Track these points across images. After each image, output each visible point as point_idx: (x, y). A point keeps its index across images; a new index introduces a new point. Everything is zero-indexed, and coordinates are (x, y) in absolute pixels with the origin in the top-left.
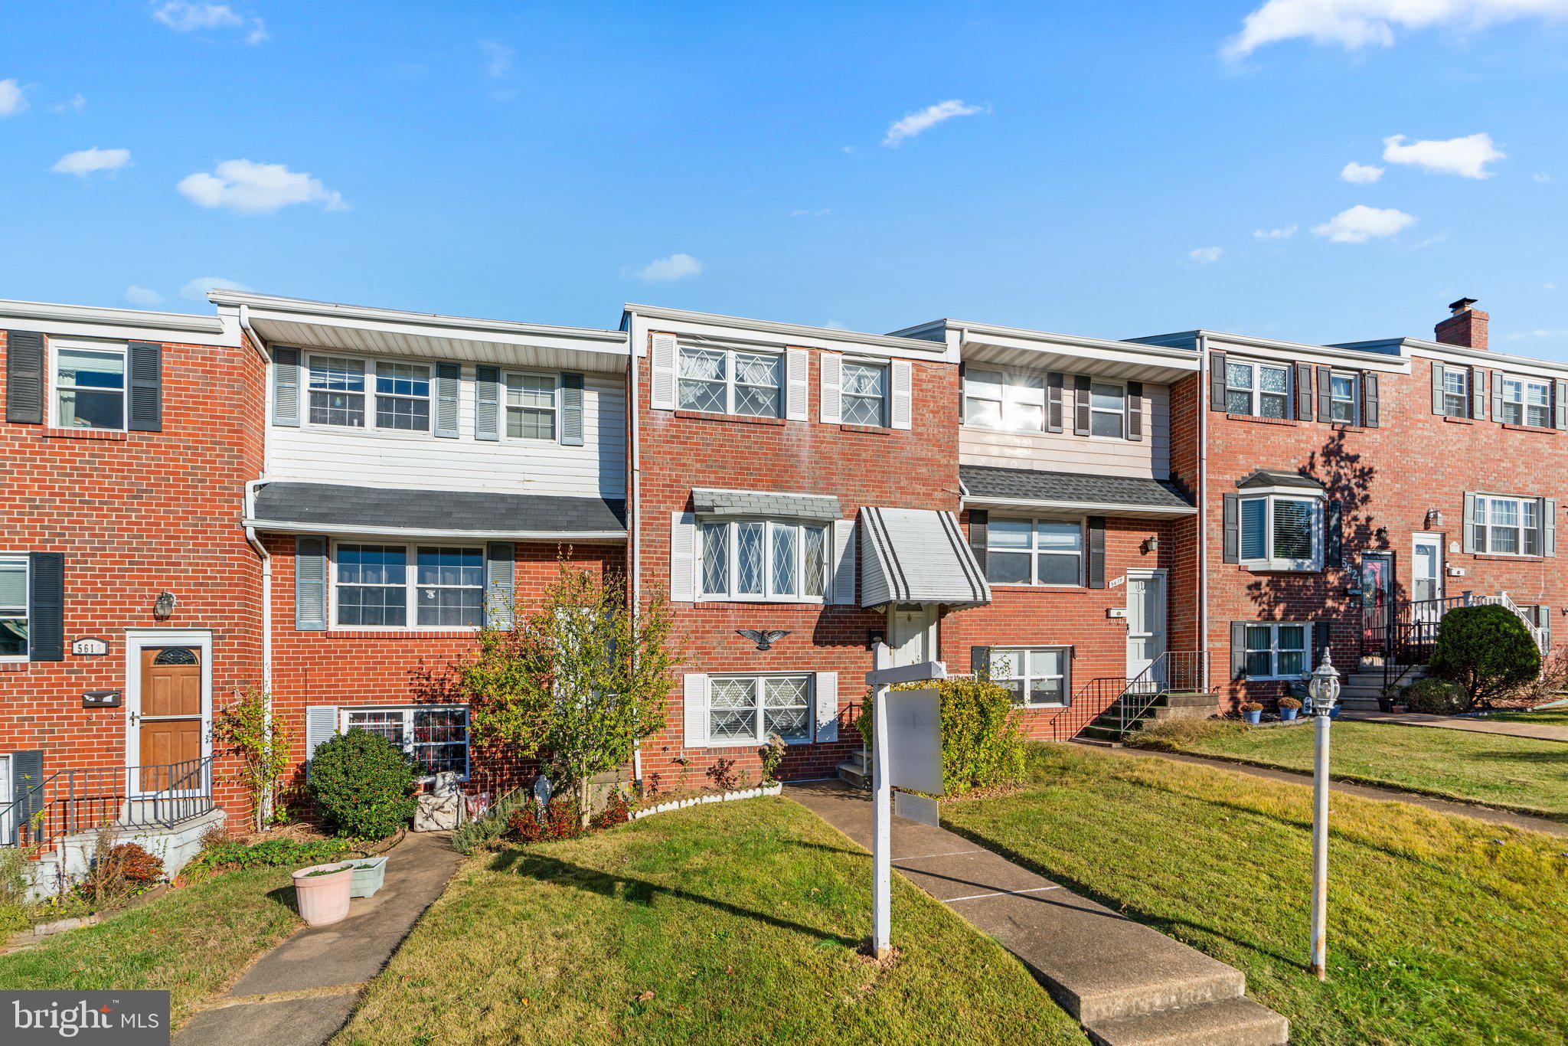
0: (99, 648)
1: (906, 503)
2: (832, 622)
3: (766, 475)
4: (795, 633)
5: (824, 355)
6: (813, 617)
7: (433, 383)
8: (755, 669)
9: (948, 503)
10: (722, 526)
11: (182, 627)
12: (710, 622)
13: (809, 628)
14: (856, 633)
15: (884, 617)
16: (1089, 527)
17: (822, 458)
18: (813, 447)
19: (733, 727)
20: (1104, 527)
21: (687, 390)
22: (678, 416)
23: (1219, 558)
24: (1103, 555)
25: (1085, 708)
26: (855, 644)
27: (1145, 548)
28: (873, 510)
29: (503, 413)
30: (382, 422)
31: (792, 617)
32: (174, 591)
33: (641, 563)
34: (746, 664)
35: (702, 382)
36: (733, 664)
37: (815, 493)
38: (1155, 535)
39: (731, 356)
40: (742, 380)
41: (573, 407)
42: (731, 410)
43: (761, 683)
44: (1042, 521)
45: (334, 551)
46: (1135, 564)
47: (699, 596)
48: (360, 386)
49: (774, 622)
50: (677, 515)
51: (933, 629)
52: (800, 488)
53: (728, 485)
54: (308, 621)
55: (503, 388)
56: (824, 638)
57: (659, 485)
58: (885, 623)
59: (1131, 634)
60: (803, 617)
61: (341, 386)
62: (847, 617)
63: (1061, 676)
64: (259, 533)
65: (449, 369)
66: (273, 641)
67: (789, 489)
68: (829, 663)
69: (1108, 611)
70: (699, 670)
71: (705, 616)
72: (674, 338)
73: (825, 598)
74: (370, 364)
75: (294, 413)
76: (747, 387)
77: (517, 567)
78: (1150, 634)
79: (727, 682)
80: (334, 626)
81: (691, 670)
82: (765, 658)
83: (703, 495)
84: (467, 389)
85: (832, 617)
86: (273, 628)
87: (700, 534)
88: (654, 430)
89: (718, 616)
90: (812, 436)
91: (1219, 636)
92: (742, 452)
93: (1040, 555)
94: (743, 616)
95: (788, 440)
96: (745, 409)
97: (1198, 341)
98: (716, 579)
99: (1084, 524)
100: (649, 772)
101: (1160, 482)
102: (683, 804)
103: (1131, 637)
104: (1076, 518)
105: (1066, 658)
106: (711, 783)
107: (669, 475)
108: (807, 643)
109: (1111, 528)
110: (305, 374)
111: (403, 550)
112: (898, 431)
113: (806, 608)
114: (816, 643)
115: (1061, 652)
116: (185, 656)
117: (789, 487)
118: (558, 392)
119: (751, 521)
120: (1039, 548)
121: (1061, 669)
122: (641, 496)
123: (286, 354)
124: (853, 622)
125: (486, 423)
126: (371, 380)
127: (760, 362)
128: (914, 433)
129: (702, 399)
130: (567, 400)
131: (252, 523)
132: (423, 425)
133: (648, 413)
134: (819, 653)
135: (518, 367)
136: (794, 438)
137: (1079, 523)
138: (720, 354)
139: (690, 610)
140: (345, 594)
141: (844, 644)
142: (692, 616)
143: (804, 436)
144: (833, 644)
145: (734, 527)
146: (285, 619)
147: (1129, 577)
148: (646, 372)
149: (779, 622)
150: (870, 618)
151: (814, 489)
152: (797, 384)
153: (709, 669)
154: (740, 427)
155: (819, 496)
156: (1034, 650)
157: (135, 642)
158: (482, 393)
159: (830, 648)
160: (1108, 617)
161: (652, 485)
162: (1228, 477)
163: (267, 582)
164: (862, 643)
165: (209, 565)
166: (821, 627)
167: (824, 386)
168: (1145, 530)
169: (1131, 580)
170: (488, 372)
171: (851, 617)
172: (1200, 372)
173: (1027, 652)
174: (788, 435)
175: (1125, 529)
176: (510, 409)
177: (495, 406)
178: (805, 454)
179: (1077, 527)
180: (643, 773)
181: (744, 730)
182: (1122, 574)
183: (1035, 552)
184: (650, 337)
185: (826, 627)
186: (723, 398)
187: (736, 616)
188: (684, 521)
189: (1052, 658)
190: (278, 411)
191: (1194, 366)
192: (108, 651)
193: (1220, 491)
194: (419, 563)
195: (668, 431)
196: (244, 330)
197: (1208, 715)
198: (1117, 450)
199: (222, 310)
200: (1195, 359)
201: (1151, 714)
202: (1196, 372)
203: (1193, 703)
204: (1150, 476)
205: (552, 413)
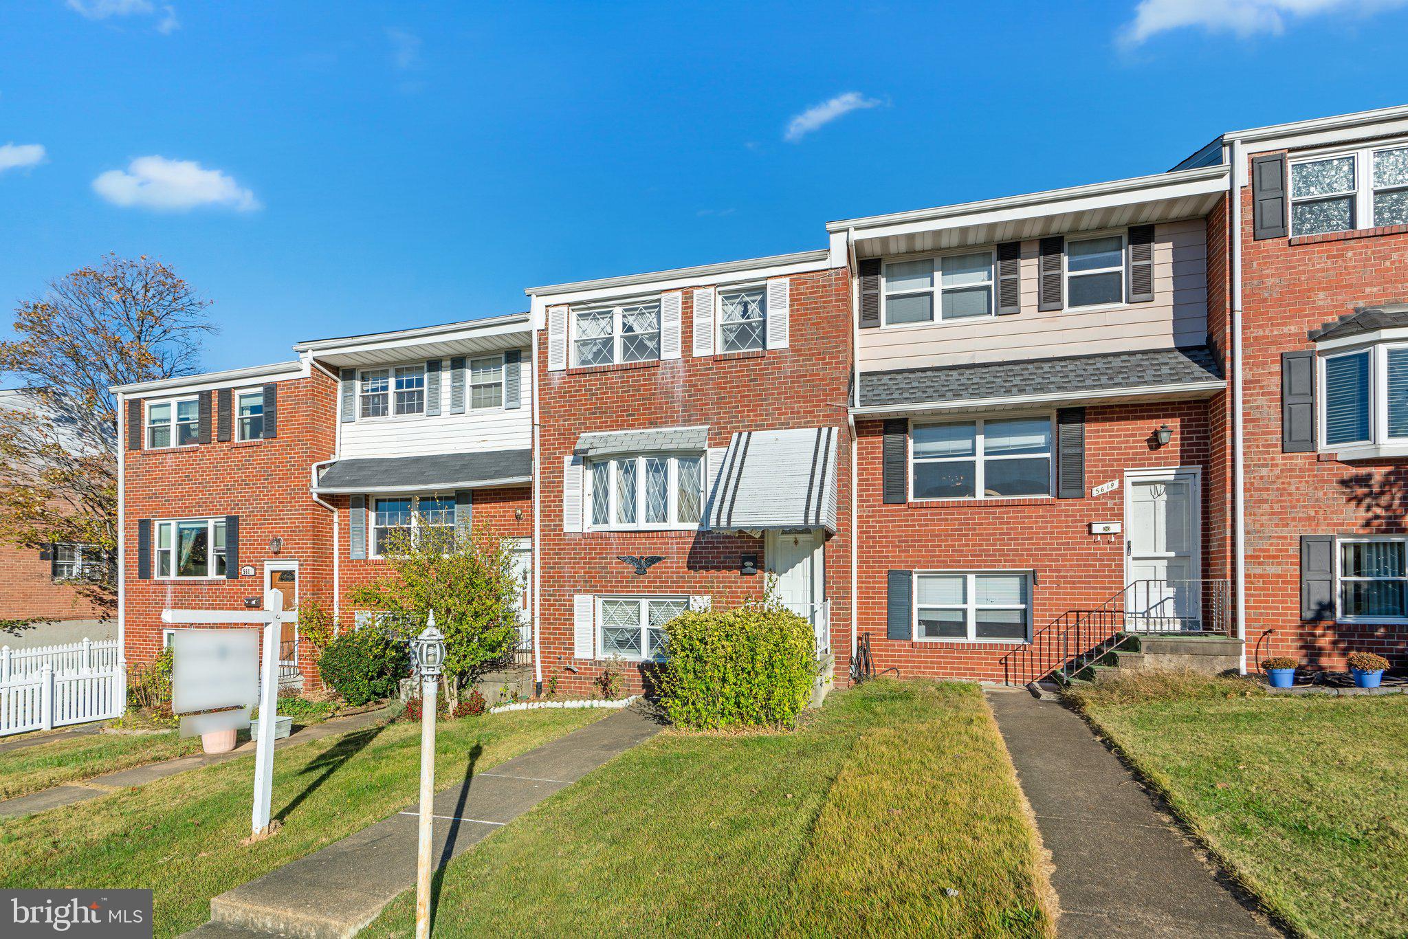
0: (251, 571)
1: (783, 424)
2: (705, 548)
3: (643, 414)
4: (669, 558)
5: (696, 292)
6: (686, 543)
7: (426, 376)
8: (634, 592)
9: (835, 416)
10: (605, 464)
11: (285, 559)
12: (596, 549)
13: (684, 553)
14: (730, 558)
15: (761, 542)
16: (1059, 422)
17: (693, 387)
18: (687, 381)
19: (621, 644)
20: (1082, 421)
21: (584, 349)
22: (571, 373)
23: (1275, 446)
24: (1081, 455)
25: (1054, 647)
26: (729, 569)
27: (1155, 442)
28: (745, 435)
29: (468, 392)
30: (400, 410)
31: (667, 543)
32: (282, 536)
33: (541, 502)
34: (626, 587)
35: (595, 340)
36: (615, 587)
37: (690, 425)
38: (1175, 424)
39: (618, 311)
40: (630, 329)
41: (513, 378)
42: (618, 359)
43: (644, 603)
44: (987, 422)
45: (372, 503)
46: (1139, 463)
47: (589, 526)
48: (385, 388)
49: (650, 548)
50: (568, 459)
51: (818, 553)
52: (674, 423)
53: (610, 428)
54: (357, 553)
55: (468, 372)
56: (698, 563)
57: (555, 435)
58: (763, 547)
59: (1134, 553)
60: (677, 543)
61: (376, 390)
62: (720, 543)
63: (1023, 606)
64: (321, 496)
65: (434, 365)
66: (340, 566)
67: (664, 423)
68: (703, 587)
69: (1090, 526)
70: (587, 592)
71: (591, 544)
72: (565, 308)
73: (701, 525)
74: (392, 371)
75: (351, 413)
76: (637, 336)
77: (474, 508)
78: (1172, 554)
79: (617, 602)
80: (372, 556)
81: (579, 591)
82: (642, 582)
83: (586, 439)
84: (446, 376)
85: (706, 543)
86: (340, 558)
87: (590, 474)
88: (551, 389)
89: (602, 544)
90: (686, 372)
91: (1274, 557)
92: (623, 397)
93: (987, 463)
94: (623, 544)
95: (663, 379)
96: (632, 356)
97: (1226, 150)
98: (601, 513)
99: (1054, 419)
100: (547, 676)
101: (1183, 350)
102: (530, 706)
103: (1134, 559)
104: (1045, 412)
105: (1028, 581)
106: (598, 690)
107: (564, 425)
108: (682, 567)
109: (1096, 420)
110: (358, 384)
111: (409, 500)
112: (773, 352)
113: (679, 534)
114: (691, 567)
115: (1024, 576)
116: (287, 576)
117: (666, 422)
118: (504, 368)
119: (626, 459)
120: (986, 454)
121: (1024, 599)
122: (541, 445)
123: (347, 373)
124: (727, 548)
125: (457, 401)
126: (392, 382)
127: (644, 311)
128: (794, 348)
129: (597, 354)
130: (509, 374)
131: (315, 490)
132: (421, 410)
133: (546, 375)
134: (694, 577)
135: (475, 354)
136: (668, 376)
137: (1048, 418)
138: (610, 311)
139: (580, 540)
140: (382, 533)
141: (718, 568)
142: (581, 544)
143: (679, 372)
144: (706, 569)
145: (613, 464)
146: (345, 551)
147: (1128, 482)
148: (543, 343)
149: (654, 548)
150: (746, 542)
151: (687, 421)
152: (671, 325)
153: (595, 591)
154: (620, 374)
155: (689, 428)
156: (980, 575)
157: (269, 566)
158: (454, 379)
159: (704, 573)
160: (1090, 533)
161: (550, 435)
162: (1294, 329)
163: (336, 527)
164: (737, 568)
165: (297, 519)
166: (695, 553)
167: (696, 321)
168: (1158, 417)
169: (1134, 484)
170: (458, 362)
171: (725, 542)
172: (1231, 191)
173: (971, 578)
174: (663, 374)
175: (1120, 419)
176: (474, 387)
177: (463, 386)
178: (679, 392)
179: (1045, 423)
180: (543, 676)
181: (632, 647)
182: (1115, 478)
183: (980, 460)
184: (547, 311)
185: (700, 553)
186: (611, 351)
187: (617, 544)
188: (574, 463)
189: (1015, 583)
190: (344, 413)
191: (1222, 185)
192: (255, 573)
193: (1274, 350)
194: (420, 509)
195: (561, 388)
196: (312, 365)
197: (1220, 669)
198: (1110, 319)
199: (302, 355)
200: (1221, 176)
201: (1112, 660)
202: (1224, 193)
203: (1191, 652)
204: (1170, 344)
205: (499, 385)
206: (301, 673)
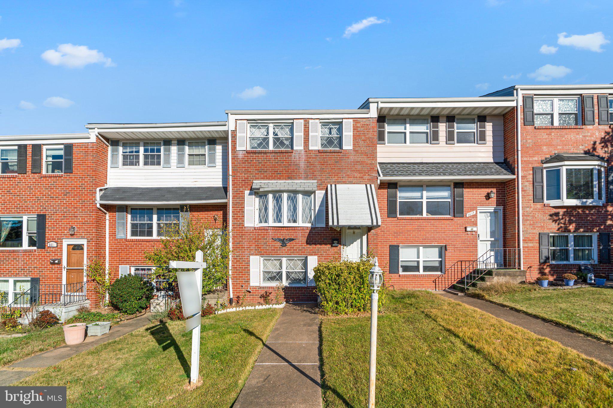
0: (55, 245)
1: (350, 182)
2: (314, 235)
3: (285, 174)
4: (298, 239)
5: (310, 121)
6: (306, 232)
7: (162, 148)
8: (280, 254)
9: (372, 180)
10: (266, 196)
11: (78, 238)
12: (261, 235)
13: (304, 237)
14: (326, 239)
15: (340, 233)
16: (454, 188)
17: (309, 163)
18: (306, 160)
19: (272, 279)
20: (463, 187)
21: (253, 142)
22: (248, 152)
23: (531, 200)
24: (463, 201)
25: (453, 275)
26: (326, 244)
27: (488, 197)
28: (333, 186)
29: (187, 157)
30: (146, 164)
31: (297, 233)
32: (76, 226)
33: (233, 212)
34: (276, 252)
35: (259, 138)
36: (271, 252)
37: (307, 180)
38: (494, 190)
39: (271, 126)
40: (277, 135)
41: (212, 152)
42: (271, 147)
43: (284, 260)
44: (427, 186)
45: (129, 210)
46: (482, 205)
47: (257, 224)
48: (138, 152)
49: (288, 235)
50: (247, 192)
51: (365, 238)
52: (300, 178)
53: (268, 179)
54: (120, 235)
55: (187, 148)
56: (311, 241)
57: (240, 181)
58: (340, 235)
59: (481, 239)
60: (301, 233)
61: (132, 152)
62: (322, 232)
63: (440, 259)
64: (101, 205)
65: (168, 142)
66: (109, 242)
67: (295, 178)
68: (314, 252)
69: (466, 228)
70: (256, 255)
71: (259, 232)
72: (246, 121)
73: (312, 224)
74: (142, 143)
75: (117, 163)
76: (279, 138)
77: (191, 214)
78: (493, 239)
79: (270, 259)
80: (129, 237)
81: (252, 254)
82: (284, 250)
83: (257, 184)
84: (174, 149)
85: (315, 232)
86: (109, 238)
87: (257, 200)
88: (238, 159)
89: (264, 232)
90: (305, 156)
91: (531, 240)
92: (275, 165)
93: (427, 202)
94: (275, 232)
95: (294, 158)
96: (278, 147)
97: (515, 92)
98: (264, 218)
99: (452, 186)
100: (236, 295)
101: (497, 163)
103: (481, 241)
104: (449, 183)
105: (442, 251)
106: (262, 301)
107: (244, 176)
108: (303, 243)
109: (468, 188)
110: (121, 149)
111: (152, 209)
112: (346, 150)
113: (303, 228)
114: (307, 243)
115: (441, 248)
116: (79, 247)
117: (296, 178)
118: (207, 147)
119: (277, 194)
120: (427, 199)
121: (440, 256)
122: (232, 185)
123: (115, 143)
124: (325, 235)
125: (180, 160)
126: (142, 149)
127: (284, 127)
128: (354, 150)
129: (259, 145)
130: (210, 150)
131: (98, 202)
132: (159, 164)
133: (235, 152)
134: (309, 248)
135: (191, 139)
136: (297, 157)
137: (449, 186)
138: (267, 125)
139: (253, 230)
140: (134, 226)
141: (321, 244)
142: (253, 232)
143: (302, 156)
144: (315, 244)
145: (270, 196)
146: (113, 234)
147: (478, 211)
148: (234, 137)
149: (290, 235)
150: (333, 232)
151: (306, 178)
152: (299, 134)
153: (261, 254)
154: (273, 154)
156: (425, 247)
157: (65, 243)
158: (179, 150)
159: (314, 246)
160: (466, 231)
161: (237, 181)
162: (536, 159)
163: (107, 222)
164: (329, 244)
165: (86, 217)
166: (310, 237)
167: (310, 134)
168: (489, 188)
169: (480, 212)
170: (181, 142)
171: (324, 232)
172: (517, 107)
173: (421, 248)
174: (295, 156)
175: (476, 188)
176: (189, 155)
177: (184, 154)
178: (302, 164)
179: (449, 188)
180: (233, 295)
181: (277, 280)
182: (474, 210)
183: (425, 201)
184: (236, 122)
185: (312, 237)
186: (268, 144)
187: (272, 232)
188: (250, 194)
189: (436, 250)
190: (112, 163)
191: (513, 104)
192: (57, 246)
193: (530, 166)
194: (158, 214)
195: (243, 159)
196: (97, 136)
197: (519, 281)
198: (471, 149)
199: (90, 130)
200: (513, 101)
201: (482, 279)
202: (514, 107)
203: (509, 275)
204: (492, 161)
205: (205, 155)
206: (88, 299)
